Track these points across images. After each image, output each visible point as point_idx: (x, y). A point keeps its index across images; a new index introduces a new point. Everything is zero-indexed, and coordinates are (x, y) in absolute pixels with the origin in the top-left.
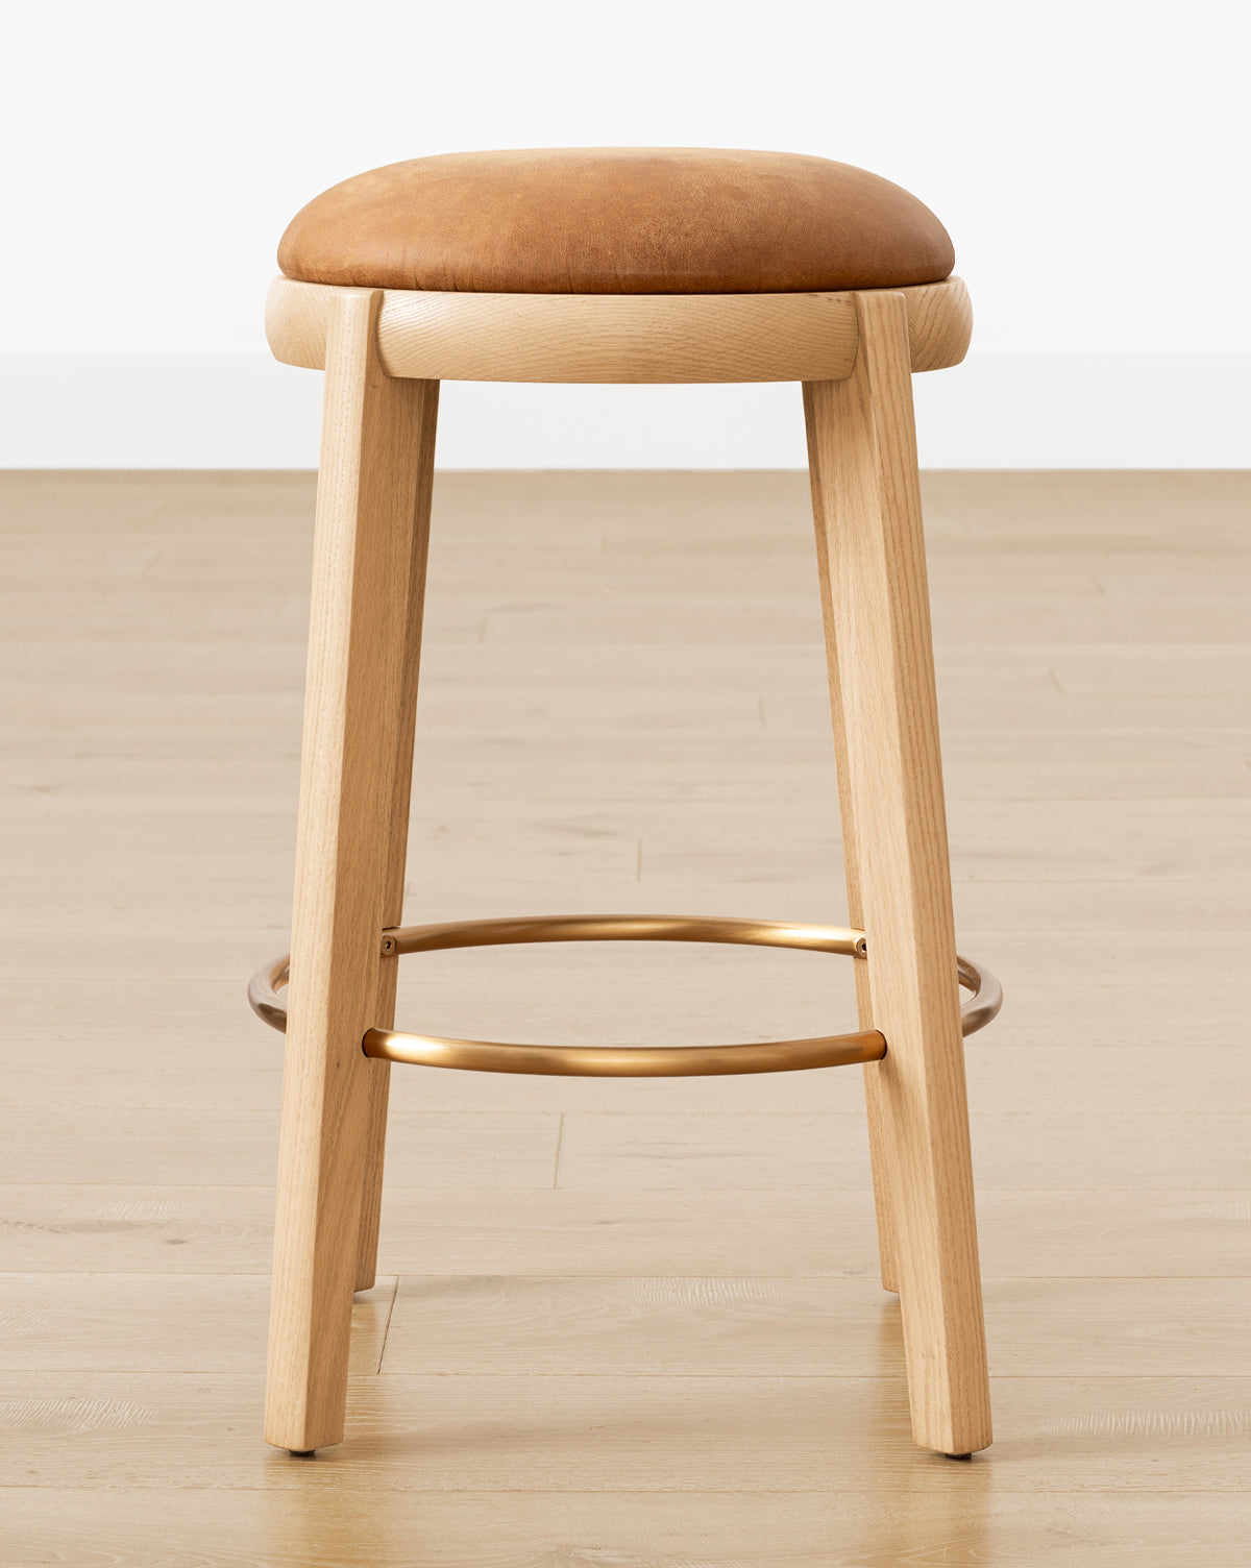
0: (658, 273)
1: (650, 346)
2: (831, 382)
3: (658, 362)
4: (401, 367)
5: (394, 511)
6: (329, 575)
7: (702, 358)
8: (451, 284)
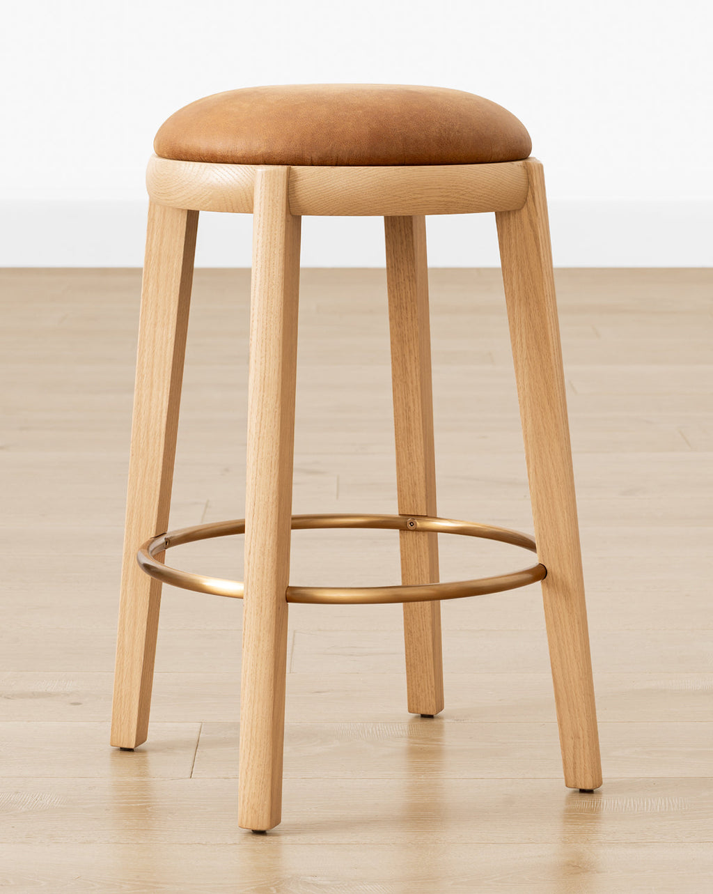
2: (509, 212)
3: (452, 202)
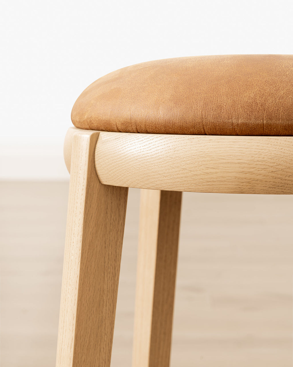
0: (260, 122)
1: (252, 170)
4: (107, 179)
5: (106, 263)
6: (65, 301)
7: (287, 178)
8: (134, 128)
